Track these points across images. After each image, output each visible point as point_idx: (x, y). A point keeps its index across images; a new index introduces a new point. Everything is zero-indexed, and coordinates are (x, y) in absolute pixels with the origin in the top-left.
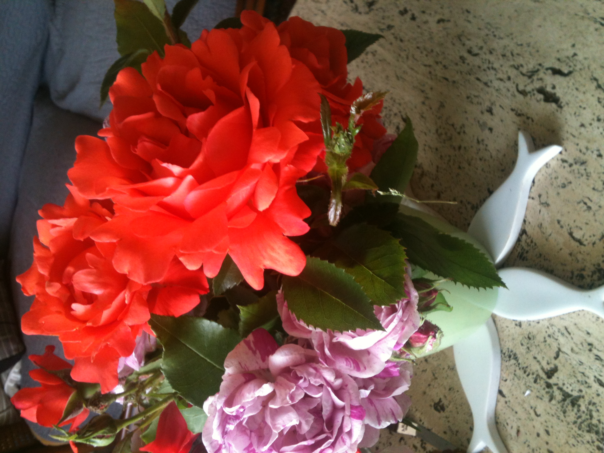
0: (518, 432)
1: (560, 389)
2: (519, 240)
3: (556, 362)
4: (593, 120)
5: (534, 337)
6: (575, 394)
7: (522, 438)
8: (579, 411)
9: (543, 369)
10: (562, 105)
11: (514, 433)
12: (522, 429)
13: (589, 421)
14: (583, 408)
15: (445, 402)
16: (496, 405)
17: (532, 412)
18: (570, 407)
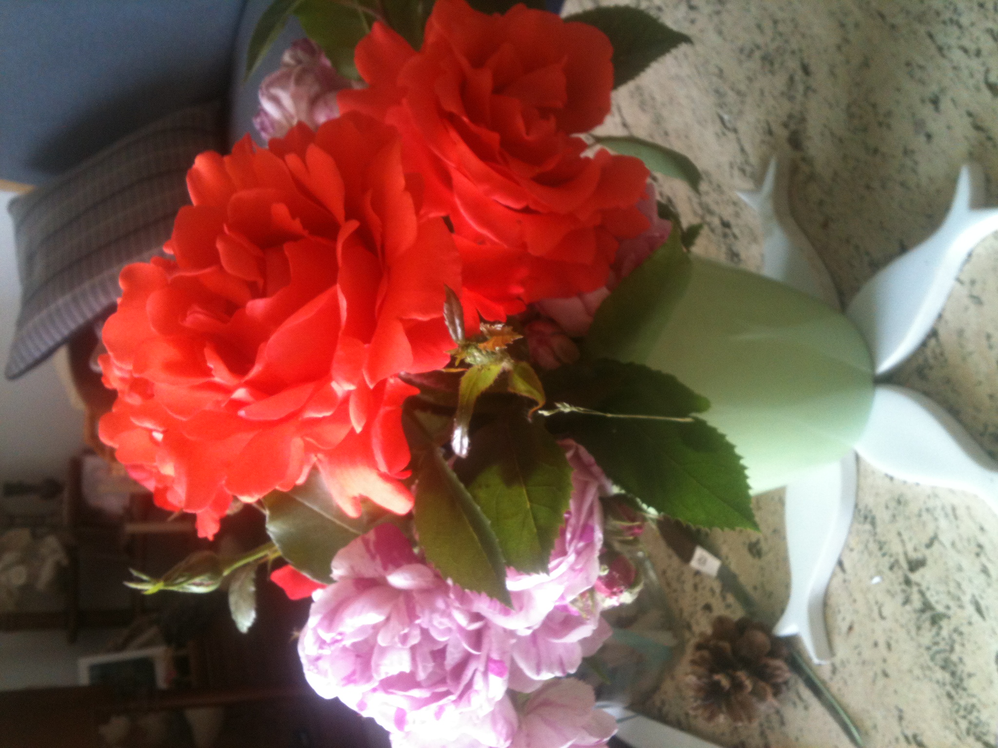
0: (850, 628)
1: (922, 593)
2: (924, 344)
3: (927, 552)
5: (906, 503)
6: (940, 608)
7: (854, 639)
8: (938, 634)
9: (906, 554)
11: (844, 627)
12: (856, 627)
13: (947, 654)
14: (945, 633)
15: (764, 546)
16: (831, 579)
17: (876, 609)
18: (927, 625)
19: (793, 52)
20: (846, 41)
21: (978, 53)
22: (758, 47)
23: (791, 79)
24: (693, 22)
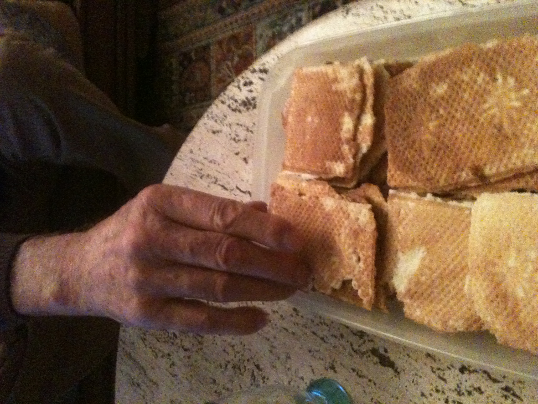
4: (432, 390)
10: (399, 370)
19: (248, 360)
20: (273, 347)
21: (342, 336)
22: (229, 362)
23: (253, 375)
24: (189, 357)
